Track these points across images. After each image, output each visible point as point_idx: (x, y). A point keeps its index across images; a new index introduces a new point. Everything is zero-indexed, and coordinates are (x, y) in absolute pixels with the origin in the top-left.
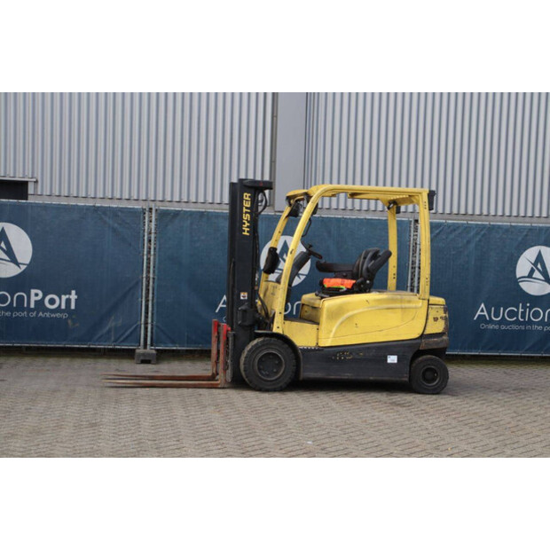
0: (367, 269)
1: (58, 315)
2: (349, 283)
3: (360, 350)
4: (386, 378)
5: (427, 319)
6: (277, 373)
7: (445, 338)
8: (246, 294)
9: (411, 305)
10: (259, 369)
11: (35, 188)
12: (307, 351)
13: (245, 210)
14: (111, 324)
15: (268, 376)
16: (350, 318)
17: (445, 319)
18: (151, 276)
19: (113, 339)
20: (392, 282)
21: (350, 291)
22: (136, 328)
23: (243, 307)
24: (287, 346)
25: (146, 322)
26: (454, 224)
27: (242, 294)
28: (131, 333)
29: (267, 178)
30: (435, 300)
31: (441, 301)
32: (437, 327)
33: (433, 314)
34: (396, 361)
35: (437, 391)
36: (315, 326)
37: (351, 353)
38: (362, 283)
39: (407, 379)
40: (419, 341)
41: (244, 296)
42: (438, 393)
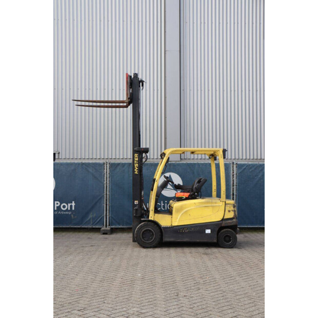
0: (195, 187)
1: (67, 213)
2: (187, 195)
3: (192, 227)
4: (205, 241)
5: (225, 211)
6: (152, 239)
7: (234, 220)
8: (137, 202)
9: (216, 205)
10: (143, 237)
11: (59, 156)
12: (166, 228)
13: (135, 162)
14: (91, 216)
15: (147, 240)
16: (186, 212)
17: (234, 211)
18: (108, 193)
19: (91, 223)
20: (214, 193)
21: (187, 199)
22: (102, 218)
23: (136, 208)
24: (156, 226)
25: (107, 215)
26: (252, 164)
27: (135, 202)
28: (100, 220)
29: (148, 147)
30: (229, 201)
31: (232, 202)
32: (231, 215)
33: (228, 208)
34: (210, 232)
35: (232, 246)
36: (170, 216)
37: (187, 229)
38: (193, 194)
39: (215, 241)
40: (221, 222)
41: (136, 202)
42: (232, 248)
